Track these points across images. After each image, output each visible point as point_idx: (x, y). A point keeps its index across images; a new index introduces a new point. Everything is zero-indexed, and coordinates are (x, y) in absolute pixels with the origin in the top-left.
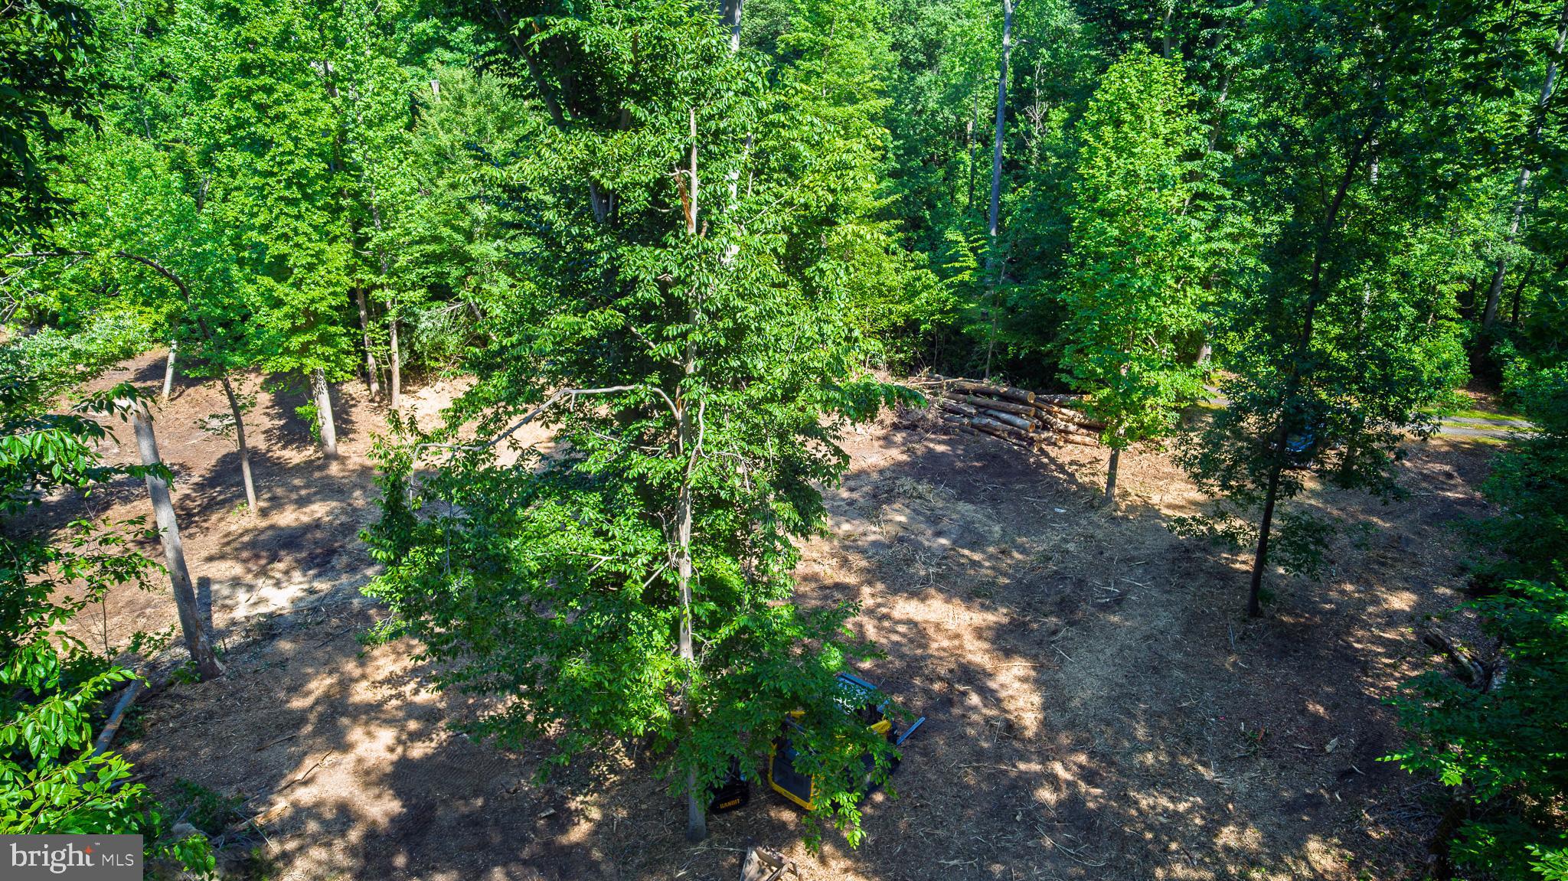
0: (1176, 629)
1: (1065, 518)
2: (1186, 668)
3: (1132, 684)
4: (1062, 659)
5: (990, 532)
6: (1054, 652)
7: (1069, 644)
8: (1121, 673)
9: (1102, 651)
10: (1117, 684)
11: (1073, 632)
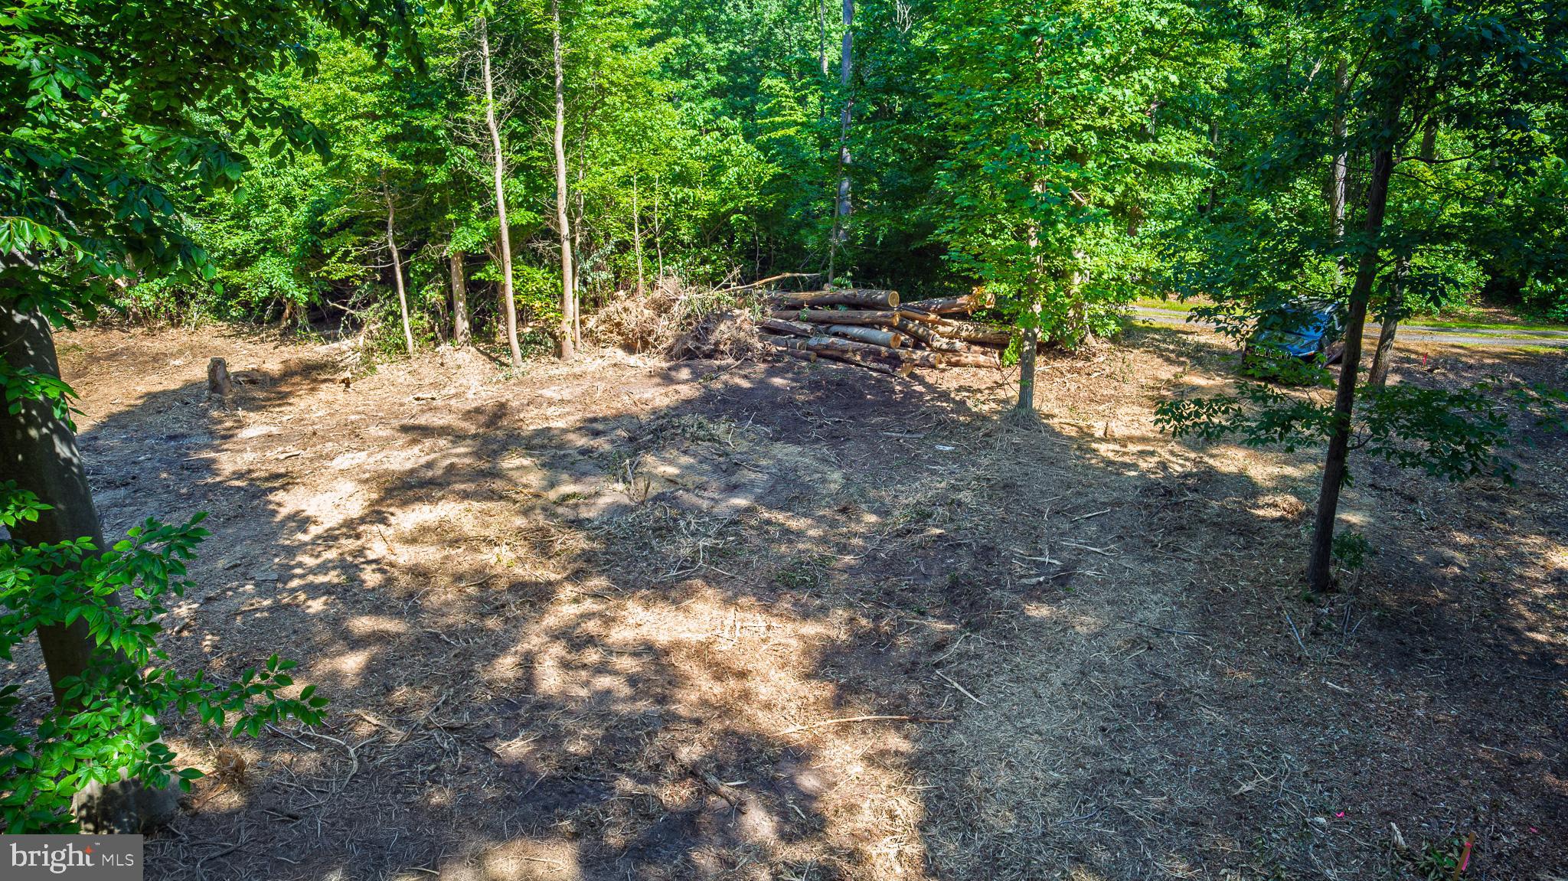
0: (1182, 624)
1: (955, 457)
2: (1226, 701)
3: (1119, 747)
4: (960, 702)
5: (824, 481)
6: (941, 687)
7: (973, 668)
8: (1091, 724)
9: (1044, 677)
10: (1086, 751)
11: (979, 642)
